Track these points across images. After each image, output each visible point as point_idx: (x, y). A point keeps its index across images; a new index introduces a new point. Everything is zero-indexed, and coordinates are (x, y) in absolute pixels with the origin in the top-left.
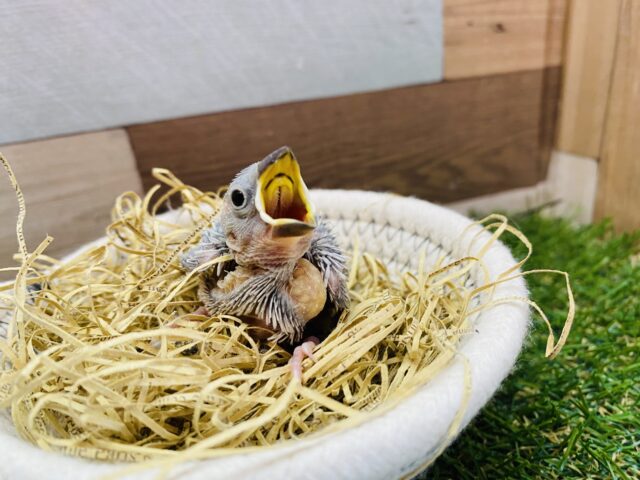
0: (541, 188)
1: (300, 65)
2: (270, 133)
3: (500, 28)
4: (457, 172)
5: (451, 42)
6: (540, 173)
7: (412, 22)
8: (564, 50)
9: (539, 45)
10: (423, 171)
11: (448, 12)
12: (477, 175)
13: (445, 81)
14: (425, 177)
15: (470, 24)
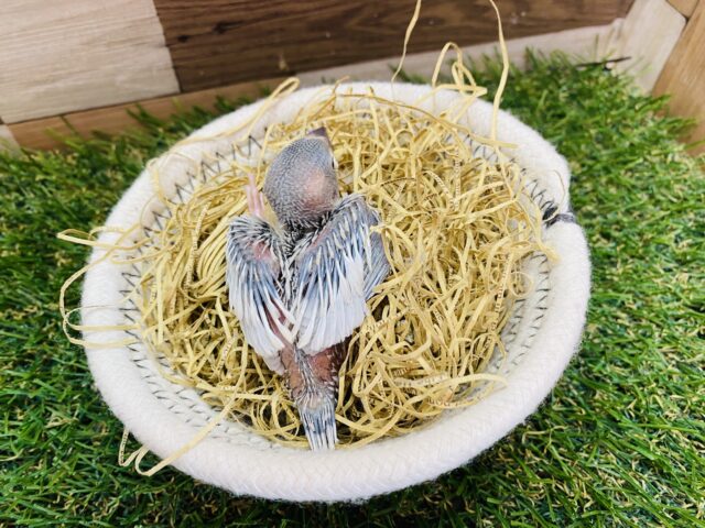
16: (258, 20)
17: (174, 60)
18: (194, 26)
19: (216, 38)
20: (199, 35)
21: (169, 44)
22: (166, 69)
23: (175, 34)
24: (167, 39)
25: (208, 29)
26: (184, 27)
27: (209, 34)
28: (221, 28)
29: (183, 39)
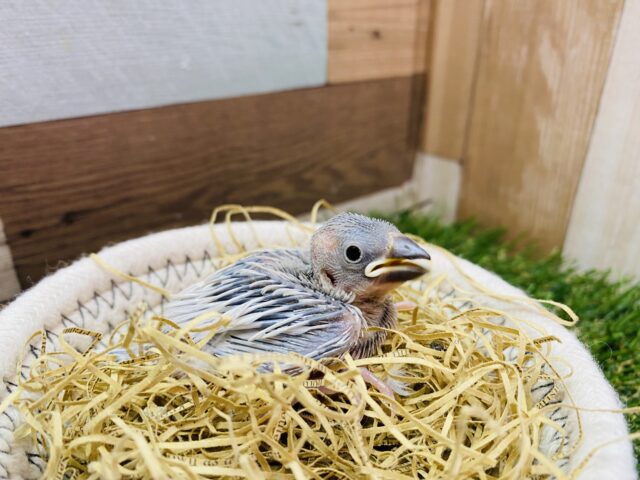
0: (407, 187)
1: (184, 65)
2: (152, 138)
3: (376, 34)
4: (337, 175)
5: (334, 46)
6: (406, 173)
7: (298, 24)
8: (429, 59)
9: (408, 53)
10: (308, 176)
11: (332, 15)
12: (355, 177)
13: (328, 85)
14: (310, 182)
15: (352, 30)
16: (107, 207)
17: (15, 259)
18: (40, 218)
19: (64, 230)
20: (45, 229)
21: (10, 242)
22: (5, 270)
23: (17, 229)
24: (8, 236)
25: (55, 221)
26: (28, 221)
27: (57, 226)
28: (69, 218)
29: (27, 234)
